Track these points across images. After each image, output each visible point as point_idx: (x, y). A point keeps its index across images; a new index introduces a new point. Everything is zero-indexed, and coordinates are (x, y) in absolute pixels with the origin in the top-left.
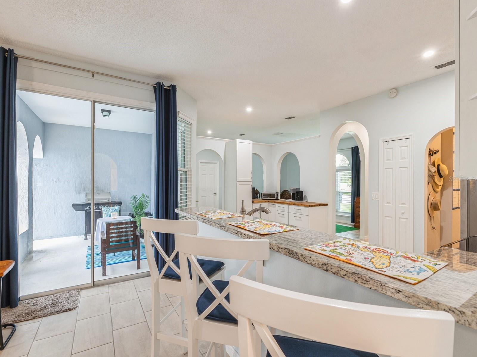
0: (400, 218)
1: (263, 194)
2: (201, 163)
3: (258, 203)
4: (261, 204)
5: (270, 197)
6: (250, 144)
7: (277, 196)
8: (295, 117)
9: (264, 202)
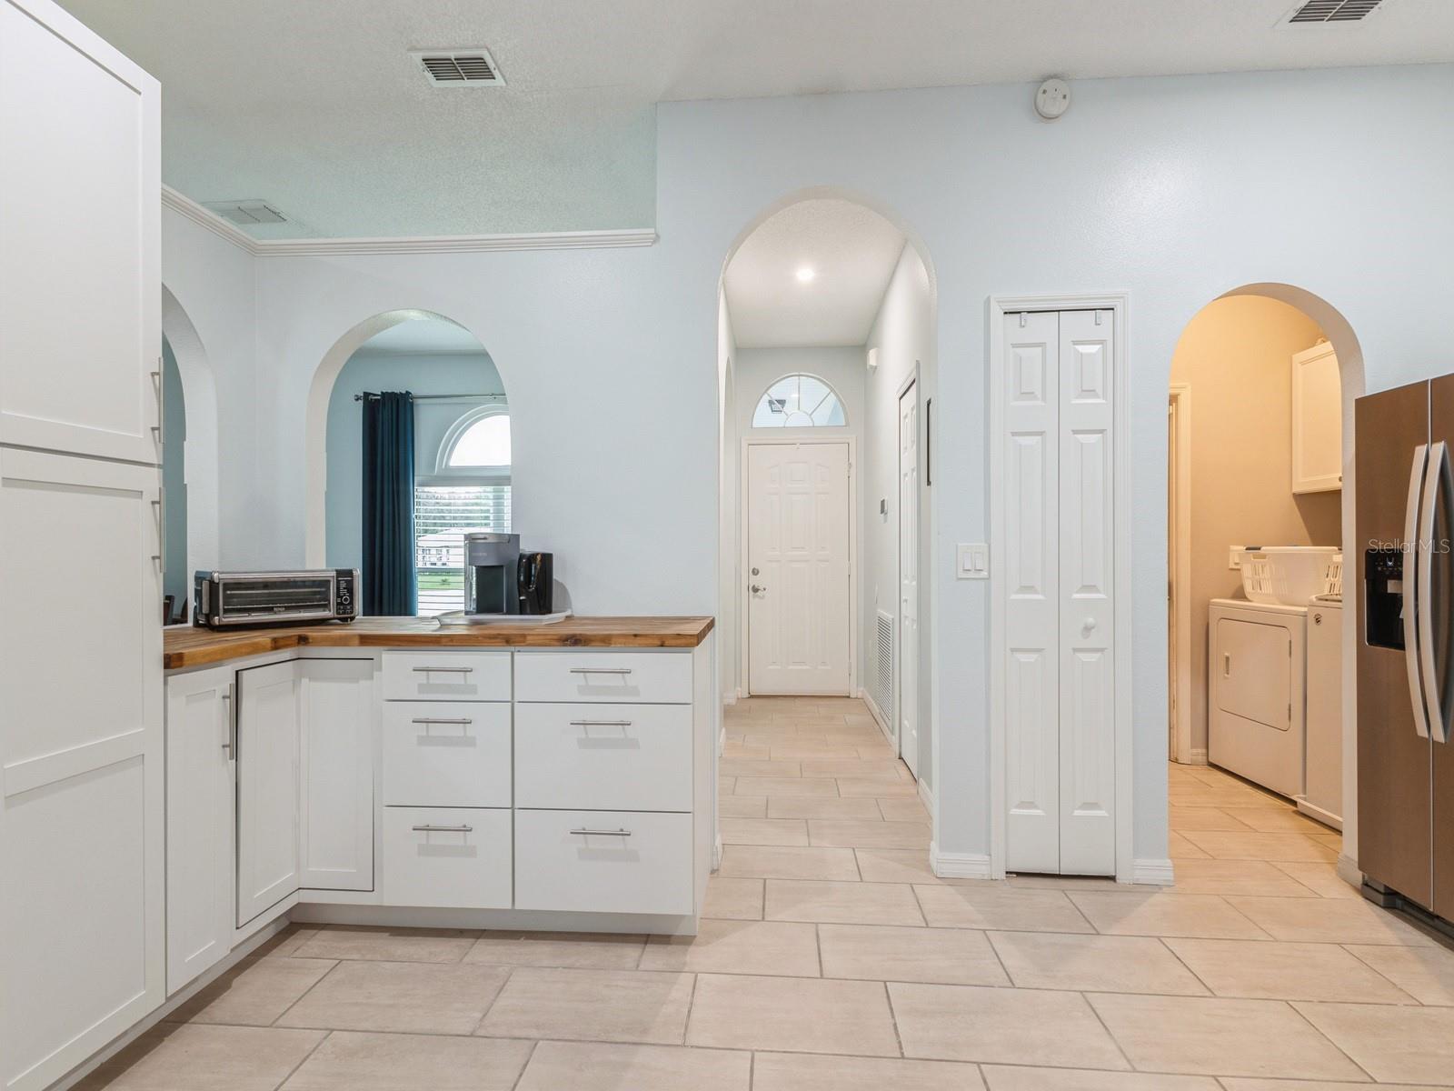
0: (1075, 650)
1: (227, 586)
3: (219, 657)
4: (237, 672)
5: (288, 609)
6: (140, 93)
7: (343, 591)
8: (494, 78)
9: (269, 645)
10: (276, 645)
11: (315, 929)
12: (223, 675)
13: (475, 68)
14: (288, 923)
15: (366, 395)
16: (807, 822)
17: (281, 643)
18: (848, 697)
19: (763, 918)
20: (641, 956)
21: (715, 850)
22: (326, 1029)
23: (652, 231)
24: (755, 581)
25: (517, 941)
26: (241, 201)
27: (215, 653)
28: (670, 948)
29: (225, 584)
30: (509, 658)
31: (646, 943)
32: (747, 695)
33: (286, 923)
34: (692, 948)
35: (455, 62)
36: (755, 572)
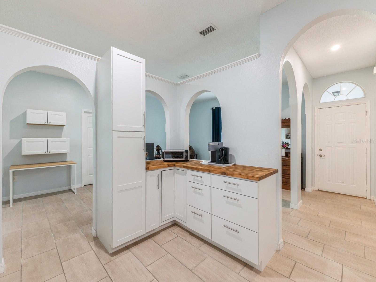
1: (166, 153)
2: (85, 112)
3: (156, 168)
4: (161, 171)
5: (176, 158)
6: (141, 63)
7: (186, 155)
8: (215, 30)
9: (167, 166)
10: (169, 166)
11: (178, 226)
12: (158, 171)
13: (211, 29)
14: (174, 223)
15: (213, 108)
16: (324, 245)
17: (170, 166)
18: (366, 198)
19: (289, 277)
20: (242, 270)
21: (278, 244)
22: (168, 252)
23: (258, 54)
24: (320, 153)
25: (212, 248)
26: (181, 75)
27: (156, 167)
28: (251, 272)
29: (165, 153)
30: (210, 175)
31: (245, 266)
32: (317, 190)
33: (173, 223)
34: (258, 276)
35: (206, 30)
36: (321, 150)
